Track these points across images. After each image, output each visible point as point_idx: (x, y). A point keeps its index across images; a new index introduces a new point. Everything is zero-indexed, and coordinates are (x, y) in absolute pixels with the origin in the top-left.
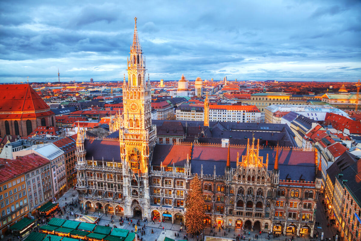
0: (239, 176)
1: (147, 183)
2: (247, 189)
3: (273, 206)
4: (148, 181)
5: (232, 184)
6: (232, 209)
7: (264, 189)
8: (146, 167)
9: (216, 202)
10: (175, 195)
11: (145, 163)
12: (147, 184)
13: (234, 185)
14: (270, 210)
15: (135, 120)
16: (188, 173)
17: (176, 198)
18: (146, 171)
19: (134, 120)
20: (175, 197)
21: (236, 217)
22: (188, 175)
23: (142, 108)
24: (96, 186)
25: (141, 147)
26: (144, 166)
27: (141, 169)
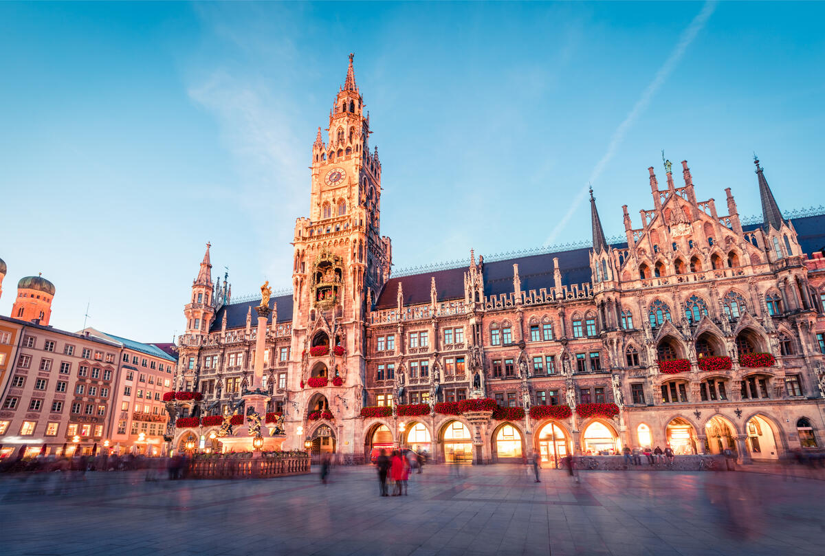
0: (643, 267)
1: (358, 338)
2: (683, 301)
3: (808, 342)
4: (358, 331)
5: (623, 294)
6: (638, 380)
7: (750, 289)
8: (356, 293)
9: (574, 375)
10: (439, 374)
11: (354, 284)
12: (356, 341)
13: (631, 298)
14: (800, 363)
15: (337, 199)
16: (477, 293)
17: (442, 381)
18: (356, 305)
19: (334, 200)
20: (438, 380)
21: (662, 412)
22: (477, 299)
23: (354, 172)
24: (220, 391)
25: (345, 247)
26: (352, 292)
27: (342, 304)
